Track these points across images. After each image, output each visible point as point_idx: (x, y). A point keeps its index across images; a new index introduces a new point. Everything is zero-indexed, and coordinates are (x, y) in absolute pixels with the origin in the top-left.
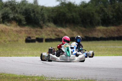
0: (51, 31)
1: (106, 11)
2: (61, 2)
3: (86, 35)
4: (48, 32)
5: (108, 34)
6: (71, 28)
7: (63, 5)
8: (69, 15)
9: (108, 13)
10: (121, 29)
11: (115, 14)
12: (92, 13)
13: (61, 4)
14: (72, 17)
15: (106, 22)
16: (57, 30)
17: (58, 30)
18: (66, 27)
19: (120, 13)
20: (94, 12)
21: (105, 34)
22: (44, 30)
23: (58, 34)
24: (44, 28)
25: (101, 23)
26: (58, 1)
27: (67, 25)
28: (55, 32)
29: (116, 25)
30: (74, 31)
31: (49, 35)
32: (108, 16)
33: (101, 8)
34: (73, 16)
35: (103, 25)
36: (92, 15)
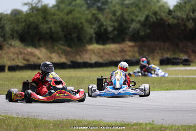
0: (17, 54)
1: (102, 20)
2: (30, 5)
3: (72, 59)
4: (11, 55)
5: (107, 56)
6: (47, 48)
7: (33, 12)
8: (44, 27)
9: (105, 23)
10: (125, 49)
11: (116, 24)
12: (81, 23)
13: (31, 9)
14: (49, 31)
15: (102, 37)
16: (26, 52)
17: (28, 52)
18: (40, 46)
19: (124, 23)
20: (83, 21)
21: (101, 57)
22: (5, 52)
23: (27, 57)
24: (6, 48)
25: (96, 39)
26: (26, 4)
27: (42, 43)
28: (23, 56)
29: (118, 42)
30: (53, 52)
31: (13, 60)
32: (104, 27)
33: (93, 15)
34: (50, 28)
35: (98, 42)
36: (80, 26)
